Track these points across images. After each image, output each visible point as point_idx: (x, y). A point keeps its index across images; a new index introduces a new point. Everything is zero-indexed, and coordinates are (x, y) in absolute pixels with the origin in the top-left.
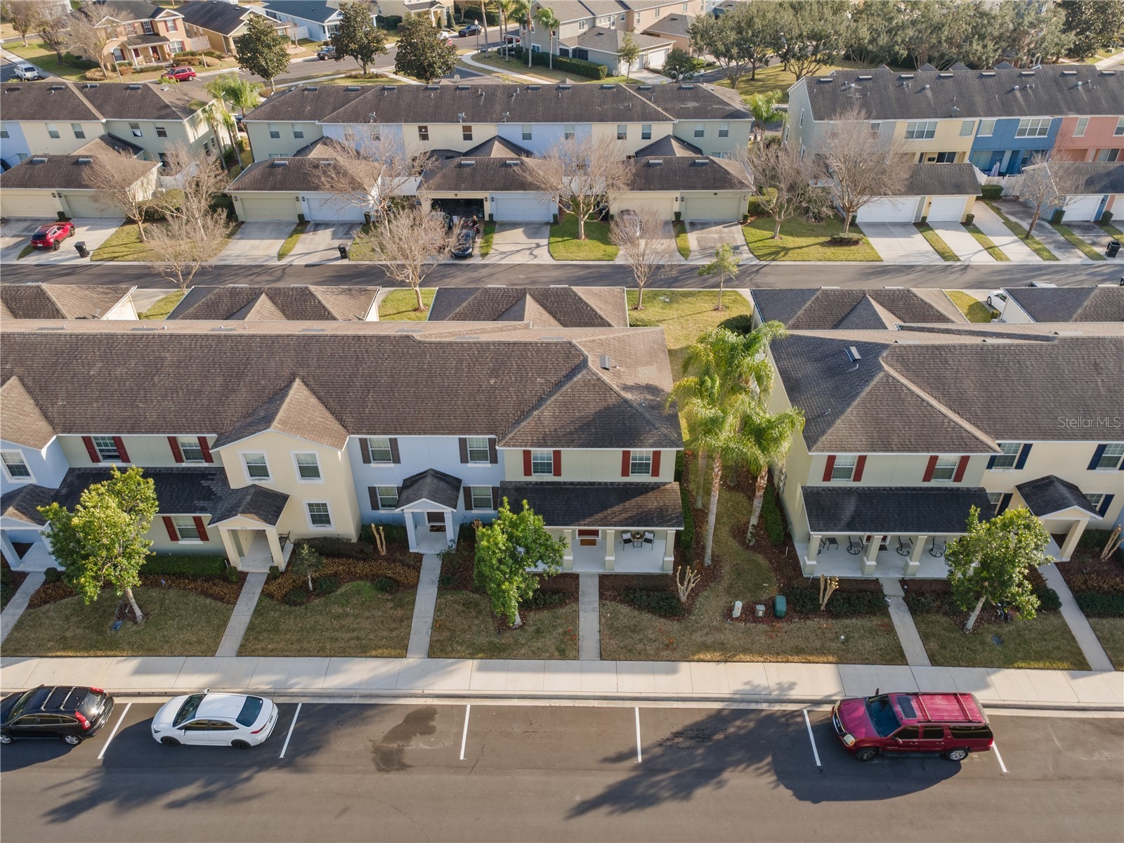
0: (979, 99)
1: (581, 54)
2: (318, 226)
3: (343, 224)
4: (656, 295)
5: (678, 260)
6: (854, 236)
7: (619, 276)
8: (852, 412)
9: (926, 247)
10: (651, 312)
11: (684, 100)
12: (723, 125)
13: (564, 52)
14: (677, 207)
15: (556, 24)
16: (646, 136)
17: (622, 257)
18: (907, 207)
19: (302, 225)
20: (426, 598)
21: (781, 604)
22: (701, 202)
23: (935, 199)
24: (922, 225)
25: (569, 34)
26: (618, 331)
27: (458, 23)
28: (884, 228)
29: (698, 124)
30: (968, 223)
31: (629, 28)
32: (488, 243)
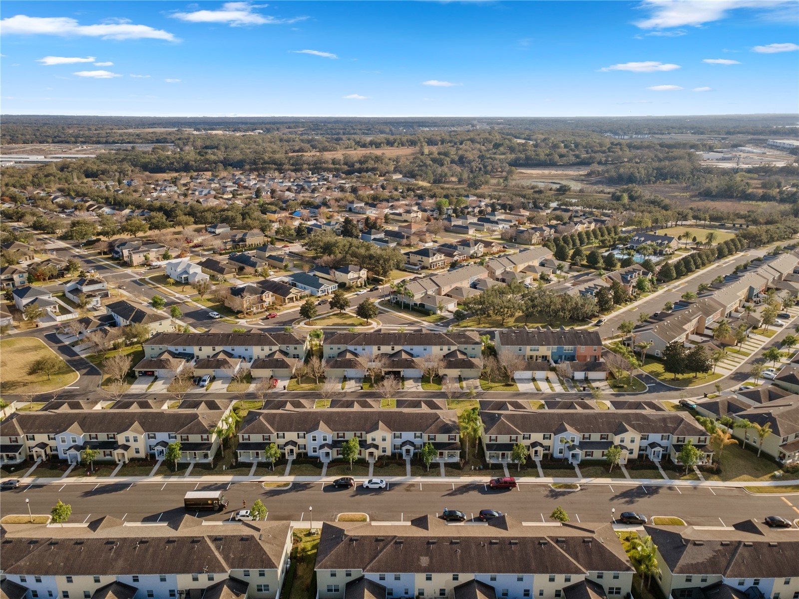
0: (551, 340)
1: (422, 305)
2: (350, 379)
3: (357, 378)
4: (454, 401)
5: (460, 390)
6: (512, 383)
7: (443, 395)
8: (494, 427)
9: (534, 387)
10: (453, 406)
11: (460, 338)
12: (473, 346)
13: (416, 304)
14: (459, 373)
15: (413, 296)
16: (449, 350)
17: (444, 389)
18: (528, 374)
19: (345, 379)
20: (408, 467)
21: (481, 467)
22: (466, 372)
23: (537, 372)
24: (534, 380)
25: (418, 298)
26: (445, 411)
27: (369, 284)
28: (522, 380)
29: (466, 346)
30: (547, 380)
31: (439, 294)
32: (403, 384)
